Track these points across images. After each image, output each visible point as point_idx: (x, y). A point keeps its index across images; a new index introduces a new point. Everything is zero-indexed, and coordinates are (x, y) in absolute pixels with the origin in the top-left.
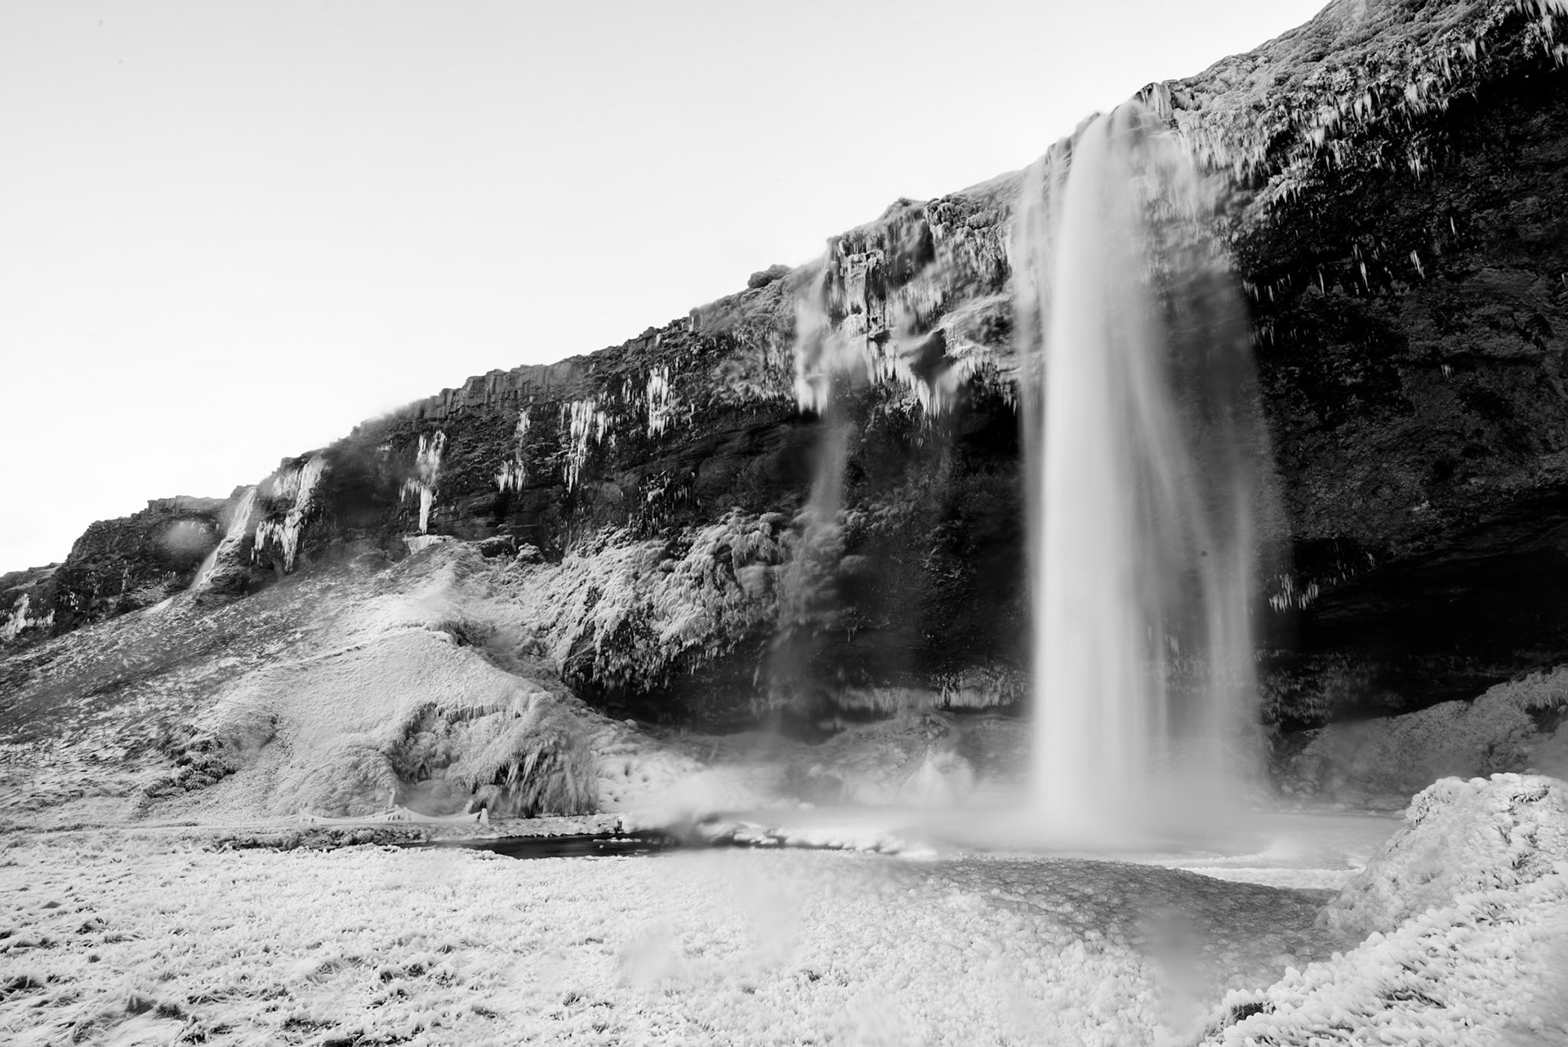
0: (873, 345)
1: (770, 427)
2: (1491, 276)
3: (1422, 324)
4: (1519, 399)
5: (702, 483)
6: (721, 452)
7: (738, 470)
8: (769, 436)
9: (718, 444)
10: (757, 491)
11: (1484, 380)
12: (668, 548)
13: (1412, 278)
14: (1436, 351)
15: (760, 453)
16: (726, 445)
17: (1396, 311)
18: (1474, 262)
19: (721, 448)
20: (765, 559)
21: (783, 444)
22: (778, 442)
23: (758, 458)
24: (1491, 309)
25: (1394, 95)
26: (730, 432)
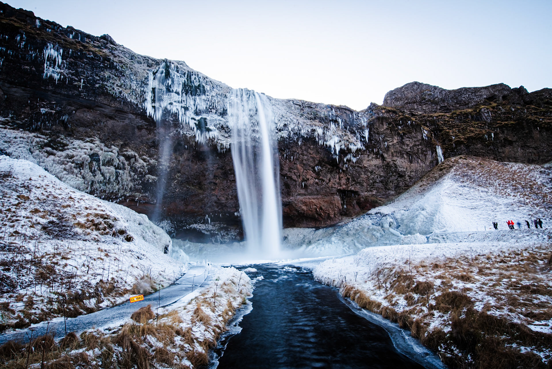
0: (183, 109)
1: (126, 112)
2: (299, 166)
3: (287, 169)
4: (292, 186)
5: (76, 118)
6: (96, 110)
7: (100, 121)
8: (122, 115)
9: (98, 106)
10: (107, 134)
11: (289, 182)
12: (50, 142)
13: (290, 161)
14: (286, 174)
15: (114, 119)
16: (101, 109)
17: (285, 164)
18: (298, 163)
19: (98, 108)
20: (115, 166)
21: (127, 121)
22: (125, 119)
23: (112, 121)
24: (295, 171)
25: (300, 130)
26: (105, 104)
